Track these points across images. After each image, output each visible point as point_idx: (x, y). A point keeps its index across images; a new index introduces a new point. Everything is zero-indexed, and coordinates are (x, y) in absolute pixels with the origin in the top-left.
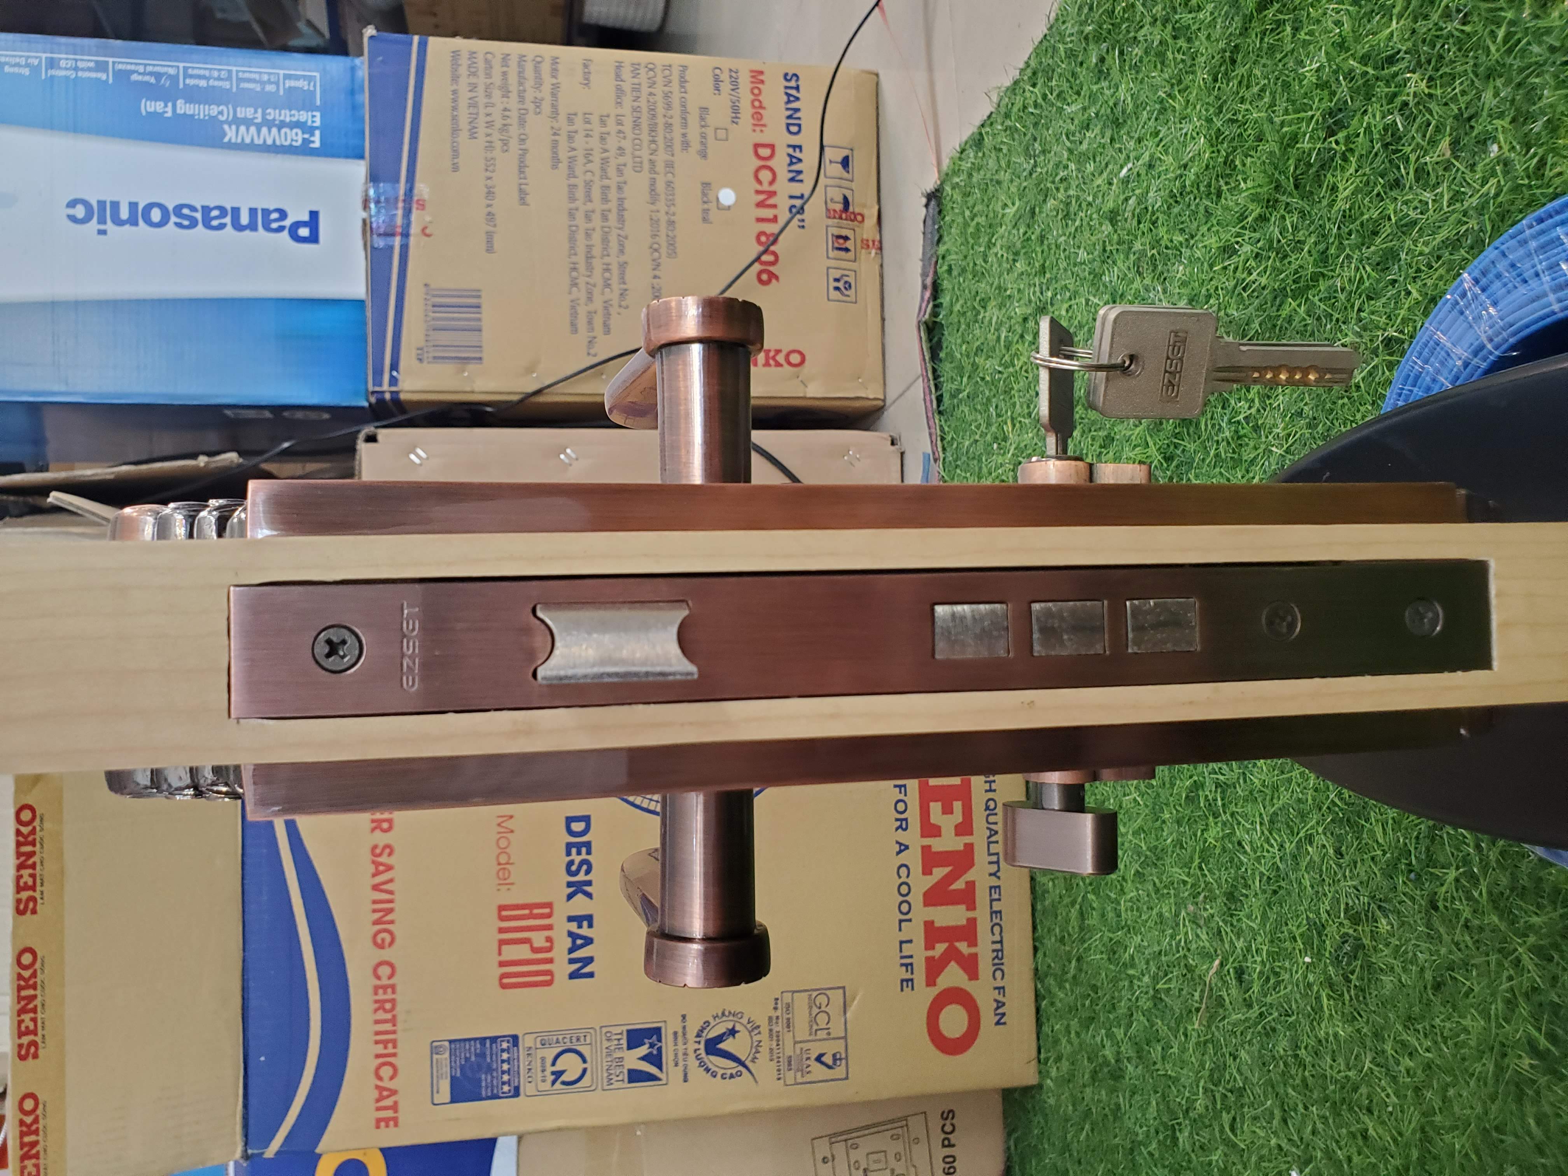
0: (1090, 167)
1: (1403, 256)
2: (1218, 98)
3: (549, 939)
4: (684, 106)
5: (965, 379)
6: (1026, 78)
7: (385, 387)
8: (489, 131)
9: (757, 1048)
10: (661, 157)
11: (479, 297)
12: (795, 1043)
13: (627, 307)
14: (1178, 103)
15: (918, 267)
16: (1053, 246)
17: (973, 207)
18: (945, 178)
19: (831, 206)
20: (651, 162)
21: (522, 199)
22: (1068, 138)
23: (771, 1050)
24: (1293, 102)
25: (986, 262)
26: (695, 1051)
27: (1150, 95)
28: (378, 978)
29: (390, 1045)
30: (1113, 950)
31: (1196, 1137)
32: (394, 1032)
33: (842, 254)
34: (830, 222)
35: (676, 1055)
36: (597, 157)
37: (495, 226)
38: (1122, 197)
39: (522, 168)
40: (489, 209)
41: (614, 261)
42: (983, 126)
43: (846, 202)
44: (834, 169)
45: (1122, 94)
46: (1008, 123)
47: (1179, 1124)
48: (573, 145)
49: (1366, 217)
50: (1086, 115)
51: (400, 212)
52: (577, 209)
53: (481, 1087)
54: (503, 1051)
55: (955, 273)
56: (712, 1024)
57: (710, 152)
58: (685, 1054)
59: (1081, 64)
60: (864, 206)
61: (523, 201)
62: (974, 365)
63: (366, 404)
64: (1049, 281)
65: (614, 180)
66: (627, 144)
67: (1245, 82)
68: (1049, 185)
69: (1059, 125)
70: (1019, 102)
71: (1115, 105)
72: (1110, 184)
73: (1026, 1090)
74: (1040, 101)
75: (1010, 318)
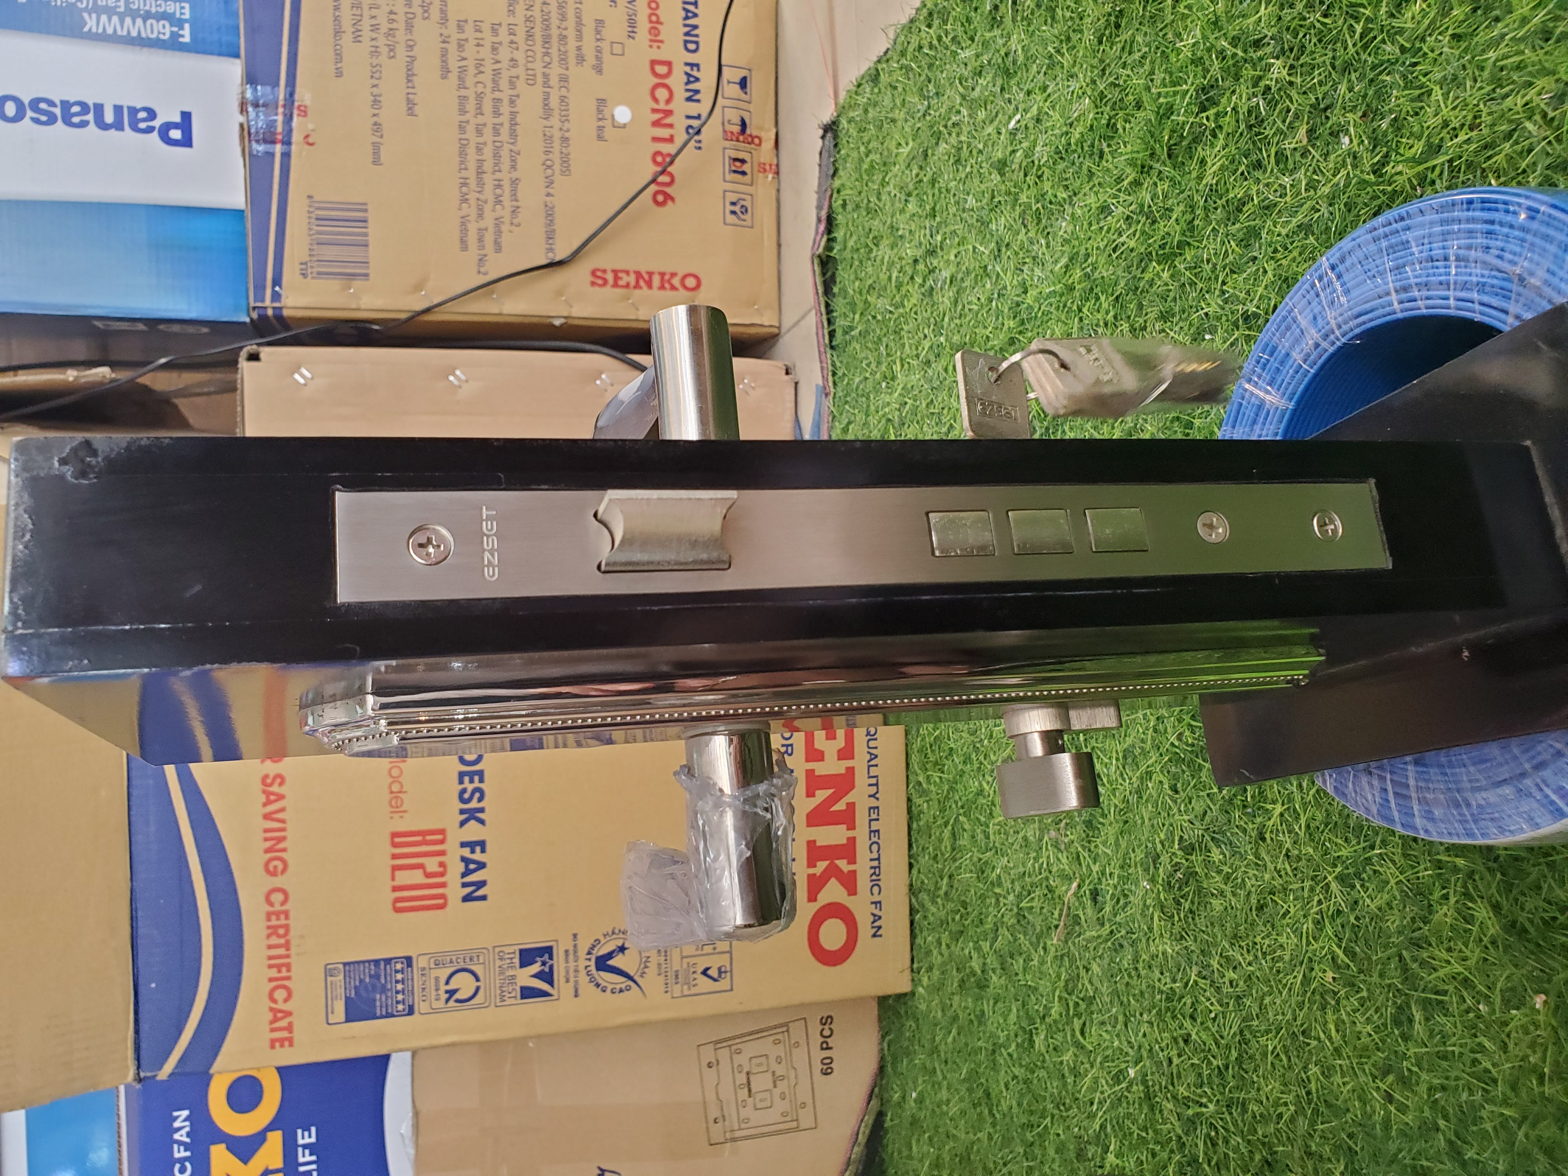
0: (982, 115)
1: (1264, 236)
2: (1102, 61)
3: (442, 864)
4: (579, 17)
5: (857, 316)
6: (921, 18)
7: (268, 302)
8: (374, 35)
9: (645, 964)
10: (555, 71)
11: (366, 211)
12: (683, 958)
13: (518, 225)
14: (1067, 60)
15: (813, 199)
16: (944, 190)
17: (869, 142)
18: (842, 111)
19: (729, 128)
20: (545, 75)
21: (410, 109)
22: (961, 83)
23: (659, 965)
24: (1171, 74)
25: (879, 200)
26: (586, 967)
27: (1040, 50)
28: (271, 904)
29: (284, 969)
30: (981, 871)
31: (1050, 1040)
32: (288, 956)
33: (739, 177)
34: (728, 144)
35: (567, 972)
36: (488, 68)
37: (382, 137)
38: (1010, 149)
39: (410, 76)
40: (375, 119)
41: (505, 176)
42: (879, 61)
43: (743, 124)
44: (731, 90)
45: (1014, 44)
46: (904, 61)
47: (1037, 1029)
48: (464, 55)
49: (1231, 195)
50: (978, 63)
51: (280, 118)
52: (468, 122)
53: (375, 1007)
54: (397, 972)
55: (849, 207)
56: (603, 941)
57: (605, 67)
58: (576, 971)
59: (976, 9)
60: (761, 128)
61: (411, 112)
62: (866, 302)
63: (248, 320)
64: (939, 224)
65: (505, 94)
66: (520, 56)
67: (1127, 48)
68: (942, 129)
69: (953, 69)
70: (914, 41)
71: (1007, 55)
72: (999, 133)
73: (900, 997)
74: (935, 42)
75: (901, 259)
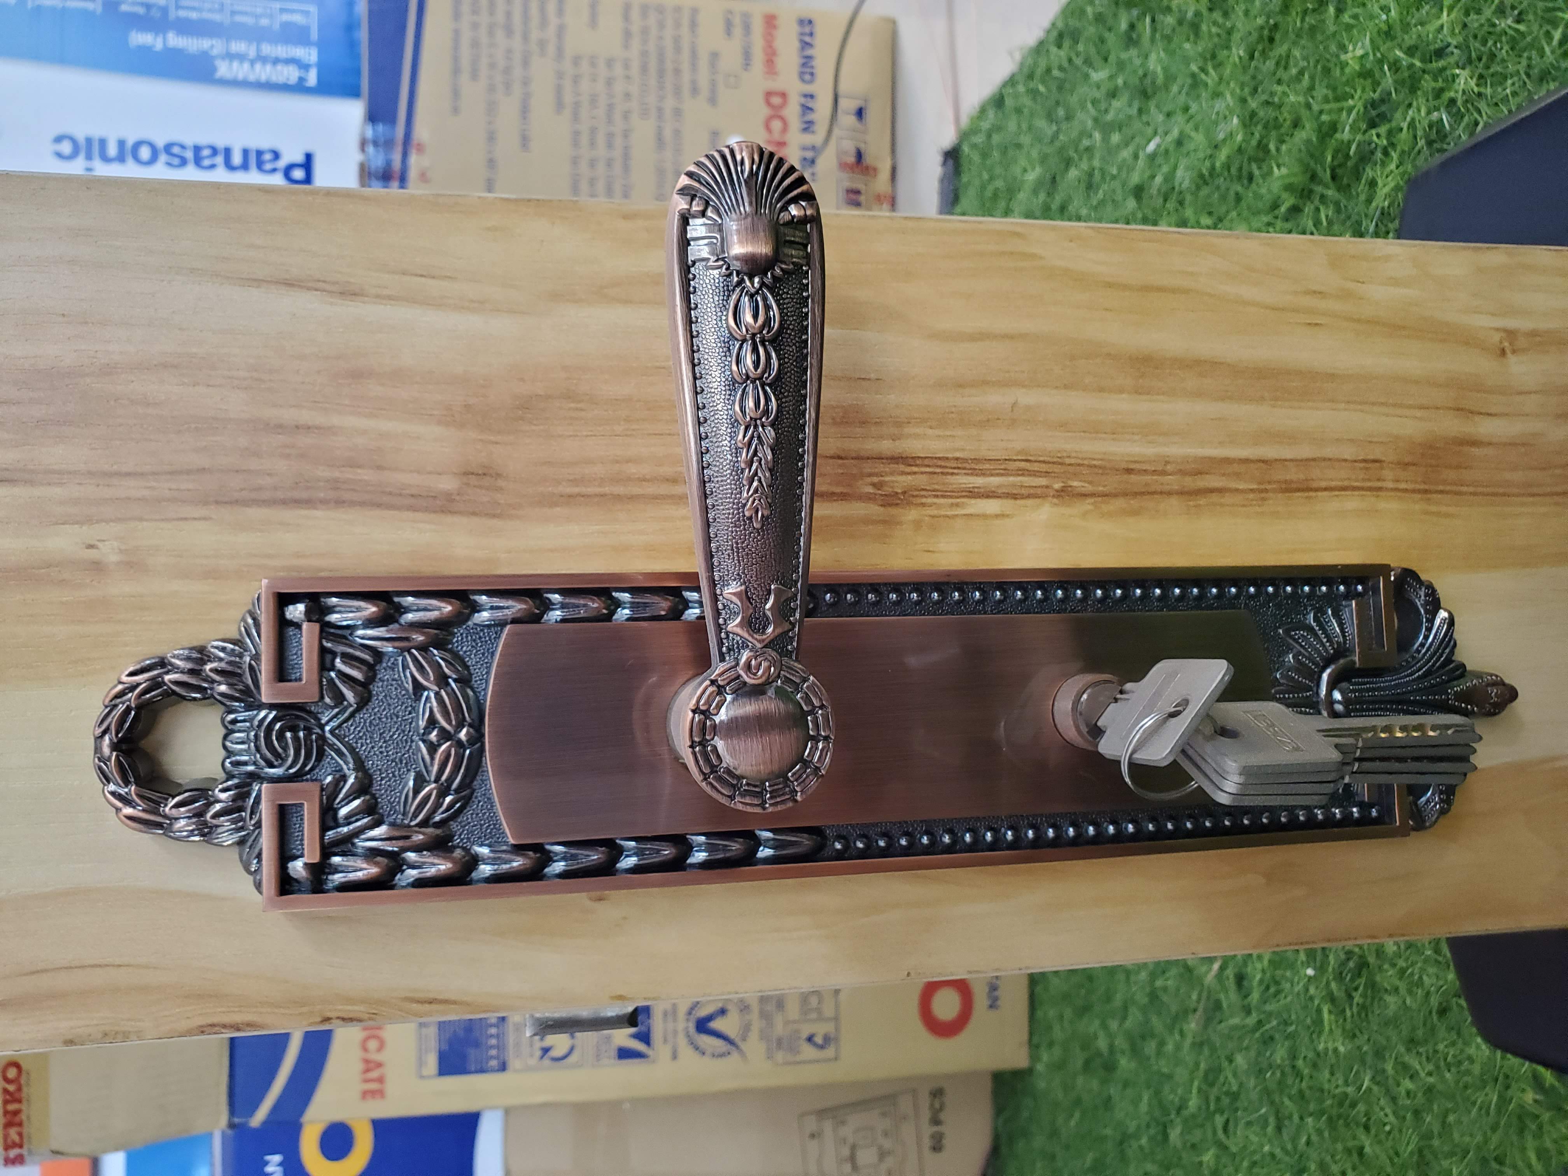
0: (1116, 138)
4: (694, 52)
6: (1051, 39)
8: (492, 73)
9: (746, 1028)
10: (669, 103)
12: (786, 1023)
14: (1211, 79)
17: (992, 170)
18: (963, 137)
19: (844, 159)
20: (659, 109)
22: (1093, 106)
23: (761, 1029)
26: (686, 1029)
31: (1188, 1136)
33: (853, 209)
34: (844, 175)
35: (665, 1032)
36: (602, 103)
37: (496, 173)
39: (525, 110)
40: (490, 155)
42: (1004, 86)
43: (859, 155)
44: (847, 120)
45: (1152, 64)
46: (1032, 85)
48: (578, 90)
50: (1113, 84)
51: (397, 158)
52: (581, 157)
53: (469, 1061)
54: (490, 1026)
56: (702, 1003)
57: (719, 99)
58: (675, 1032)
60: (878, 159)
61: (525, 147)
65: (619, 127)
66: (634, 90)
67: (1283, 63)
68: (1071, 154)
69: (1085, 92)
70: (1043, 64)
71: (1145, 75)
72: (1136, 157)
73: (1016, 1074)
74: (1065, 64)
